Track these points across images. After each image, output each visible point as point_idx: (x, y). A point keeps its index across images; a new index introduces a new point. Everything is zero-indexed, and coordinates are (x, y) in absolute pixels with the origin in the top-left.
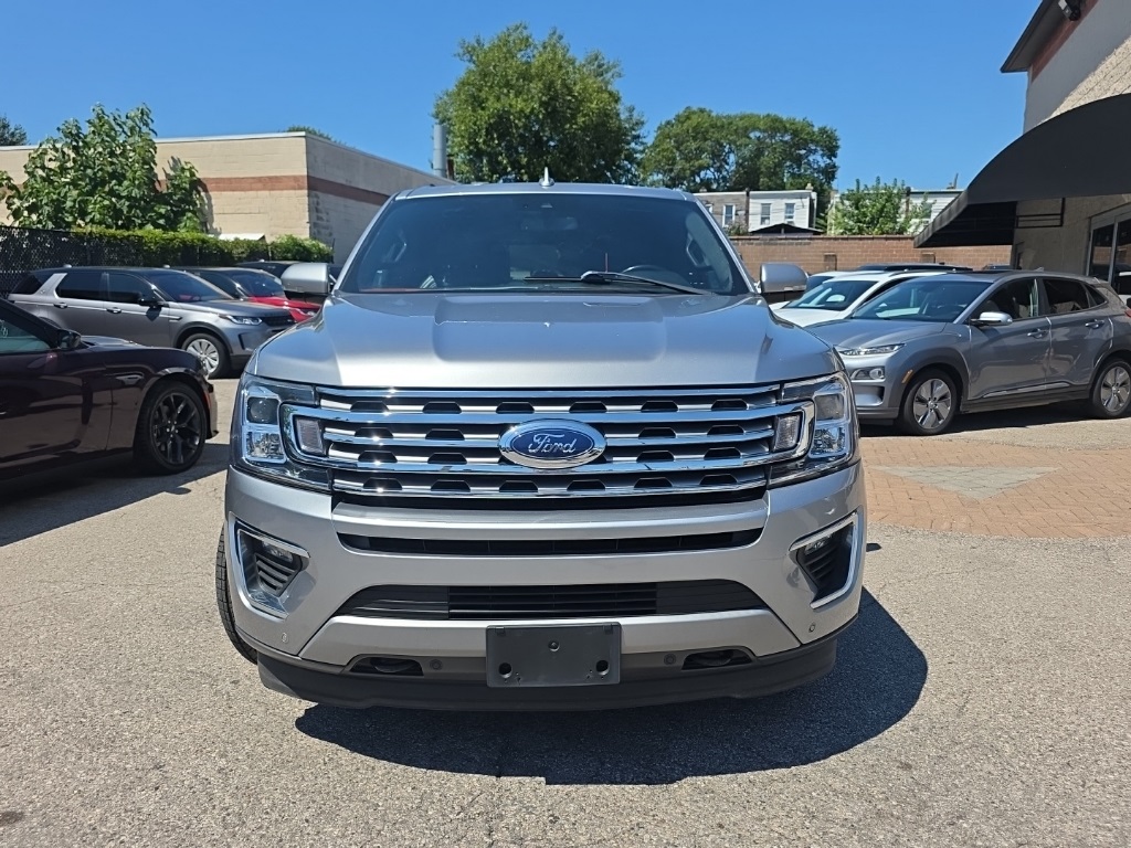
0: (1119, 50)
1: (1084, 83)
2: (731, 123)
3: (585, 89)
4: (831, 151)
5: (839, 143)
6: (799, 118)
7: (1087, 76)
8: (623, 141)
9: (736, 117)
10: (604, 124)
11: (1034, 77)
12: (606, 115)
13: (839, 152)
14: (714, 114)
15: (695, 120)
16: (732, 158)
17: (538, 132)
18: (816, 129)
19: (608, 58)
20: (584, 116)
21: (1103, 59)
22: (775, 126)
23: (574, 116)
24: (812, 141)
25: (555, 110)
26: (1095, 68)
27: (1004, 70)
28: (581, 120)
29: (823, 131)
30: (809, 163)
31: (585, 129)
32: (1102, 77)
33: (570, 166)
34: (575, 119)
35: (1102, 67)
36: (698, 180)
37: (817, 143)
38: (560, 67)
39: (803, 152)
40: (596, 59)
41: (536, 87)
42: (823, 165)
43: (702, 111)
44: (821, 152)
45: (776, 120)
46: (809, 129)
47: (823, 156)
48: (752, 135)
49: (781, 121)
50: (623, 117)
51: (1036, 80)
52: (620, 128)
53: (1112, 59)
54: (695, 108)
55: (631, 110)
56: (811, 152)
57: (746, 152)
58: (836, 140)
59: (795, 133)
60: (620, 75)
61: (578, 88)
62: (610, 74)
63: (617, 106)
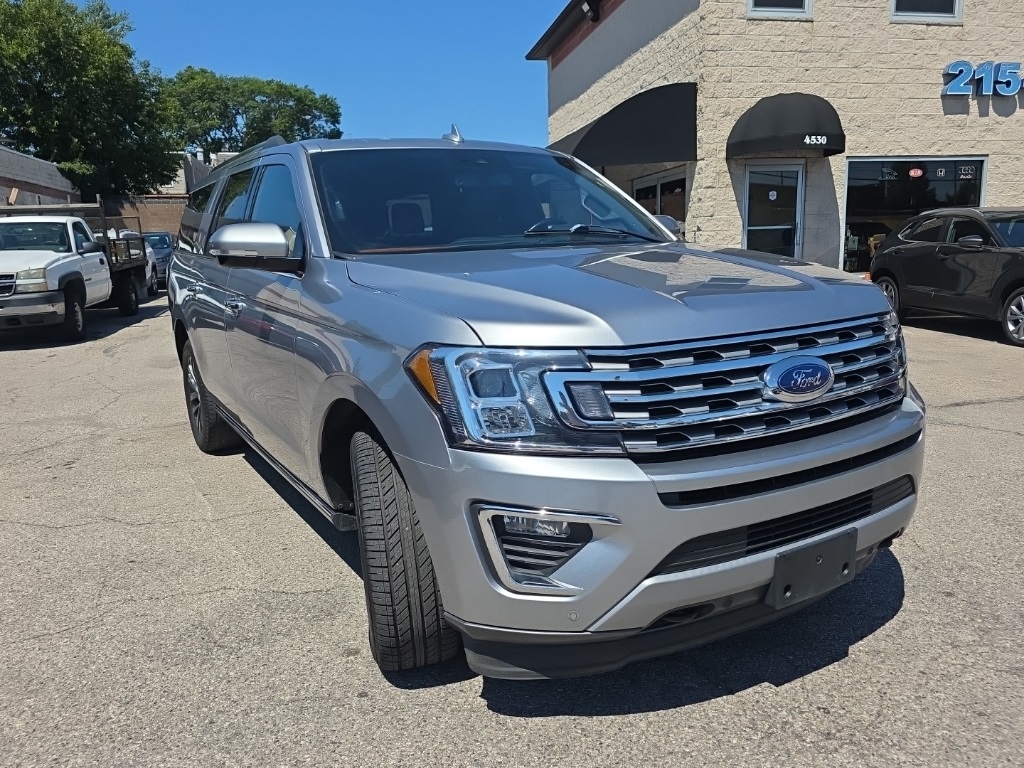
0: (645, 49)
1: (611, 73)
2: (235, 86)
3: (93, 39)
4: (334, 117)
5: (341, 110)
6: (300, 86)
7: (613, 68)
8: (142, 97)
9: (240, 80)
10: (118, 78)
11: (554, 65)
12: (120, 69)
13: (341, 119)
14: (218, 76)
15: (199, 80)
16: (240, 121)
17: (40, 83)
18: (317, 96)
19: (114, 8)
20: (96, 68)
21: (628, 55)
22: (283, 92)
23: (83, 68)
24: (317, 108)
25: (58, 59)
26: (622, 62)
27: (529, 57)
28: (92, 73)
29: (324, 98)
30: (314, 127)
31: (98, 81)
32: (629, 69)
33: (85, 121)
34: (85, 71)
35: (629, 62)
36: (209, 139)
37: (321, 110)
38: (59, 14)
39: (308, 117)
40: (101, 9)
41: (29, 32)
42: (328, 130)
43: (203, 71)
44: (324, 119)
45: (280, 86)
46: (311, 96)
47: (327, 122)
48: (257, 98)
49: (286, 87)
50: (137, 72)
51: (557, 68)
52: (136, 82)
53: (638, 55)
54: (197, 69)
55: (146, 65)
56: (315, 117)
57: (256, 113)
58: (338, 108)
59: (299, 100)
60: (130, 29)
61: (84, 39)
62: (119, 27)
63: (130, 61)
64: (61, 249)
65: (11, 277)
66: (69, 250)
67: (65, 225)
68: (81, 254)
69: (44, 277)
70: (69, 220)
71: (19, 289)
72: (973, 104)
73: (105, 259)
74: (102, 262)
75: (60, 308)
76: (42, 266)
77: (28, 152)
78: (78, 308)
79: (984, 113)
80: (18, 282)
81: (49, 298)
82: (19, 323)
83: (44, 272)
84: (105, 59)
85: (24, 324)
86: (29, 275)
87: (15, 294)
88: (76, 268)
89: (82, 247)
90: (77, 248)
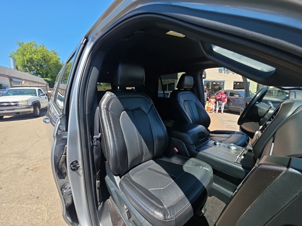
3: (52, 56)
10: (57, 63)
17: (41, 63)
19: (56, 51)
20: (53, 61)
31: (53, 63)
38: (45, 51)
40: (54, 51)
60: (59, 55)
61: (50, 56)
62: (57, 54)
63: (60, 61)
64: (34, 95)
65: (17, 102)
66: (36, 95)
67: (35, 90)
68: (39, 96)
69: (27, 102)
70: (37, 89)
71: (20, 105)
72: (223, 71)
73: (47, 97)
74: (46, 98)
75: (32, 110)
76: (27, 99)
77: (38, 76)
78: (38, 109)
79: (225, 73)
80: (19, 103)
81: (29, 107)
82: (20, 114)
83: (27, 101)
84: (54, 59)
85: (21, 114)
86: (22, 102)
87: (18, 106)
88: (38, 100)
89: (40, 95)
90: (39, 95)
